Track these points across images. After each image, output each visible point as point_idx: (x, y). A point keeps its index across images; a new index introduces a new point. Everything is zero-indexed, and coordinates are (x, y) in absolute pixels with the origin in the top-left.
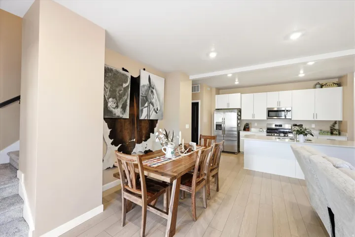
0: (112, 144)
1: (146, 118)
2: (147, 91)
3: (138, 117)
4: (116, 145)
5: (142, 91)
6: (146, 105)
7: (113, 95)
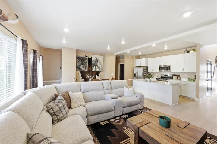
0: (82, 78)
2: (95, 61)
3: (91, 70)
4: (83, 79)
5: (93, 62)
6: (95, 66)
7: (82, 64)
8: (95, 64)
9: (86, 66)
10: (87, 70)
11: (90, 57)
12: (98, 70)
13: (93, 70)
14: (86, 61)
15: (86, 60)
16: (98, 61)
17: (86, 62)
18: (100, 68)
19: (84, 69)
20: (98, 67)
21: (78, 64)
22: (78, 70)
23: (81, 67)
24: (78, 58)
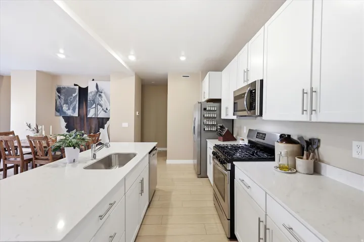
2: (95, 95)
5: (90, 96)
7: (66, 102)
8: (94, 101)
10: (76, 115)
11: (84, 86)
12: (102, 115)
13: (91, 114)
14: (74, 95)
15: (74, 93)
16: (102, 94)
17: (74, 97)
18: (107, 109)
19: (70, 113)
20: (102, 106)
21: (58, 103)
22: (58, 114)
23: (65, 108)
24: (59, 90)
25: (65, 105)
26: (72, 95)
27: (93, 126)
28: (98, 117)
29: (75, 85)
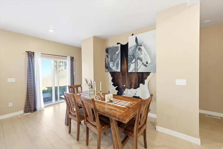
0: (113, 85)
1: (134, 71)
2: (135, 50)
4: (115, 86)
5: (130, 52)
6: (134, 61)
9: (118, 62)
10: (119, 70)
11: (125, 43)
12: (142, 69)
13: (131, 69)
14: (117, 53)
15: (117, 51)
16: (142, 48)
17: (117, 54)
18: (147, 63)
19: (114, 69)
20: (141, 61)
21: (107, 61)
22: (107, 70)
23: (111, 65)
24: (107, 51)
25: (111, 63)
26: (116, 53)
27: (133, 81)
28: (138, 71)
29: (118, 44)
